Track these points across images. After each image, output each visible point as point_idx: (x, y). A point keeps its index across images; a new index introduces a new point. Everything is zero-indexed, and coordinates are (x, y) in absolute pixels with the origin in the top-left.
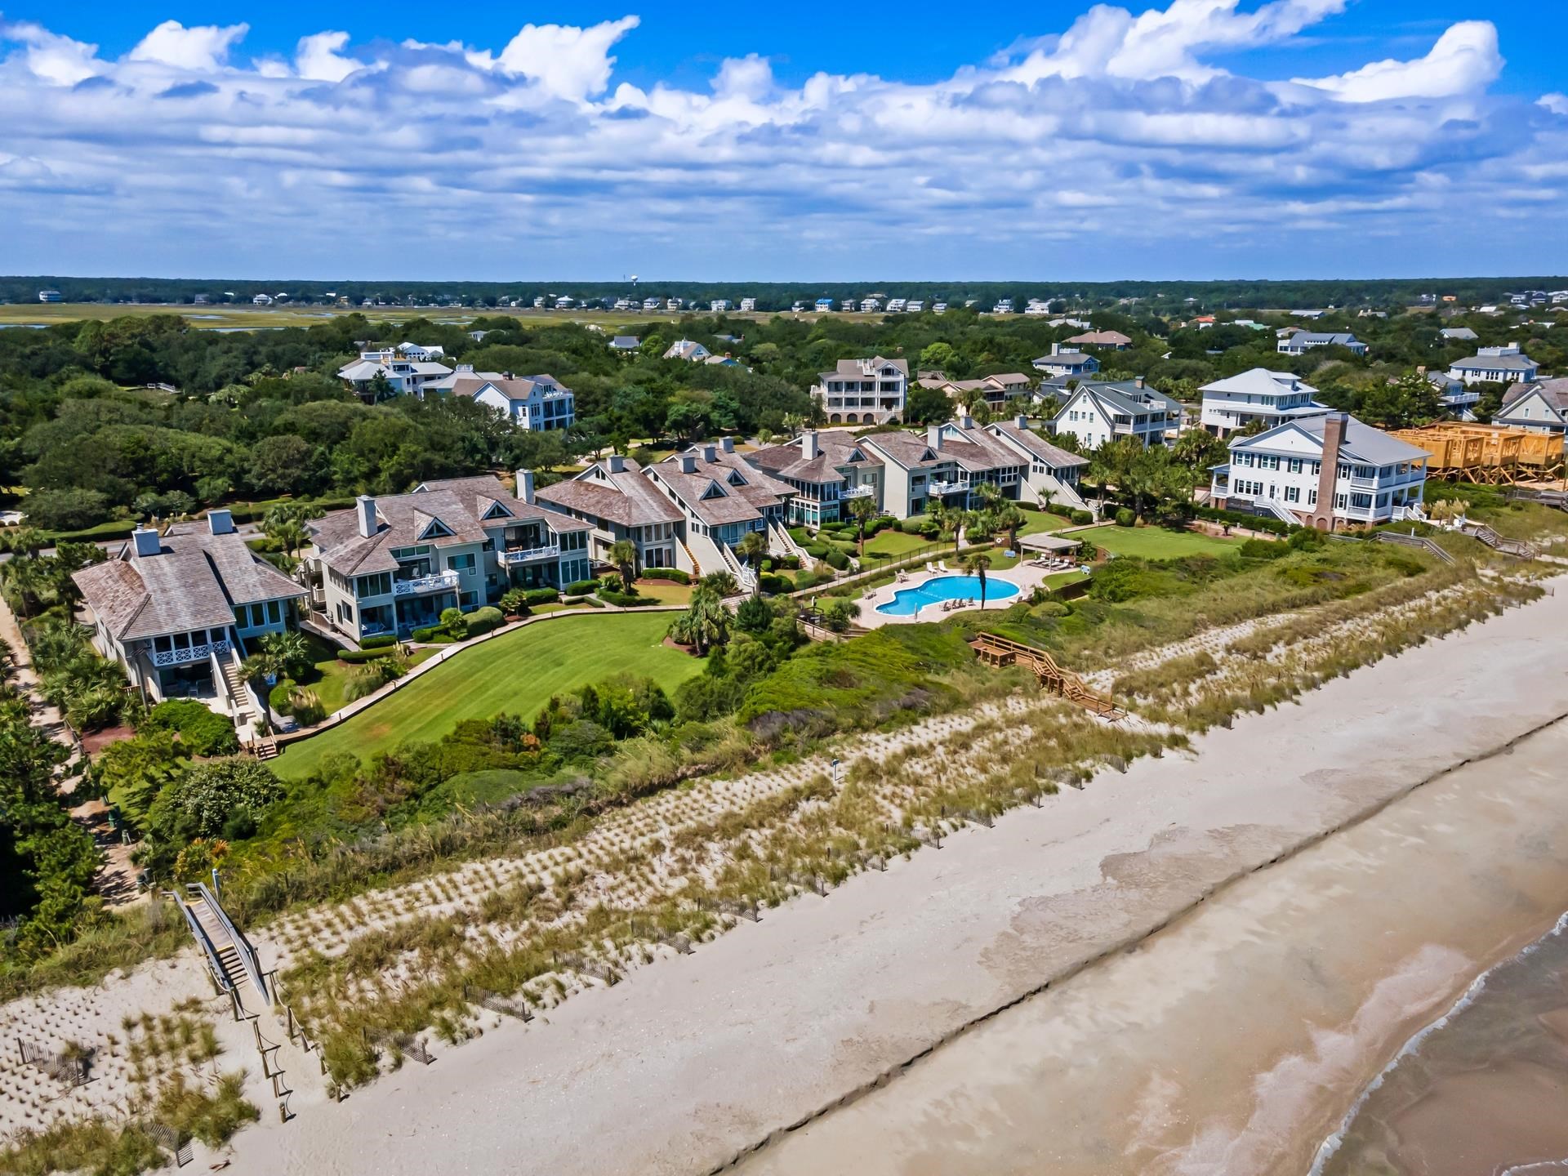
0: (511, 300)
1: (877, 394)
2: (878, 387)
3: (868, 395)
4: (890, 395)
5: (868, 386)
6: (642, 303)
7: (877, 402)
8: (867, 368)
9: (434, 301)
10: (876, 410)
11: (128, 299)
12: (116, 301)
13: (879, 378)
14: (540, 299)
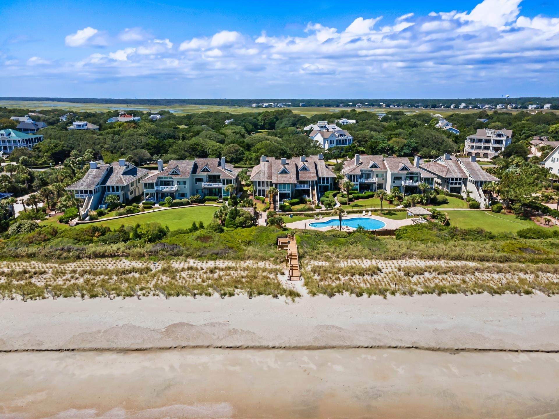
0: (442, 105)
1: (491, 145)
2: (492, 142)
3: (487, 145)
4: (497, 145)
5: (488, 141)
6: (496, 106)
7: (491, 148)
8: (490, 134)
9: (414, 106)
10: (490, 152)
11: (322, 105)
12: (319, 106)
13: (494, 138)
14: (453, 105)
